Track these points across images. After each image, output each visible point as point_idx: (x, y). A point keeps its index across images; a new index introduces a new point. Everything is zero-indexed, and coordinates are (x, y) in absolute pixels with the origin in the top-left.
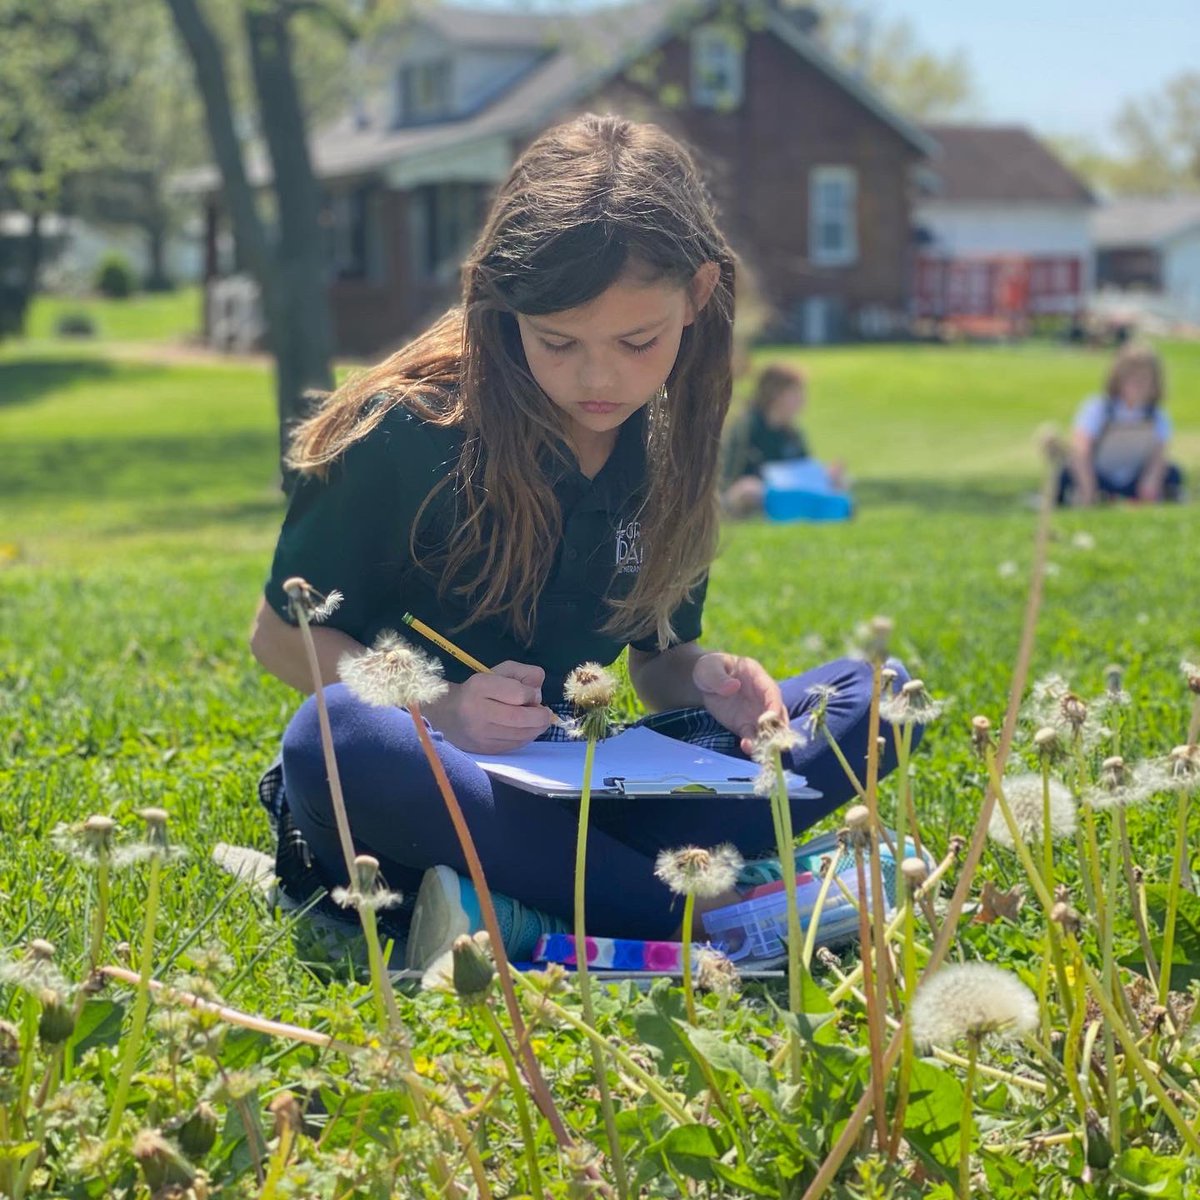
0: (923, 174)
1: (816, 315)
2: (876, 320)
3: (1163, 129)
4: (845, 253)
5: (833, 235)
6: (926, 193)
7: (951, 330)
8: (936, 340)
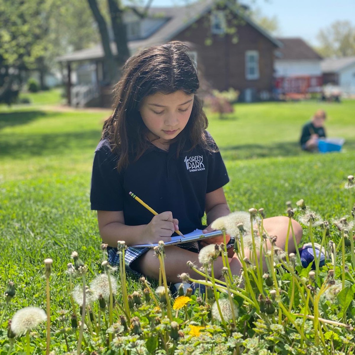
0: (277, 53)
1: (248, 94)
2: (265, 95)
3: (331, 38)
4: (256, 76)
5: (252, 71)
6: (278, 58)
7: (288, 97)
8: (284, 101)
